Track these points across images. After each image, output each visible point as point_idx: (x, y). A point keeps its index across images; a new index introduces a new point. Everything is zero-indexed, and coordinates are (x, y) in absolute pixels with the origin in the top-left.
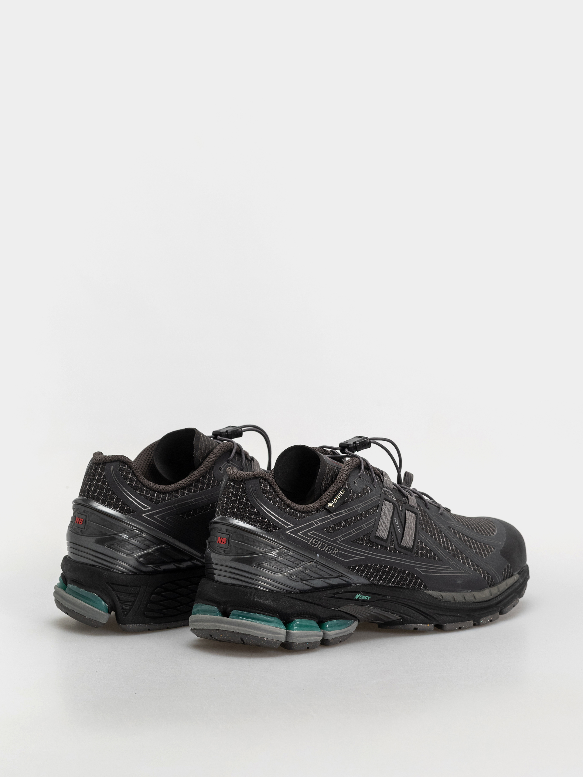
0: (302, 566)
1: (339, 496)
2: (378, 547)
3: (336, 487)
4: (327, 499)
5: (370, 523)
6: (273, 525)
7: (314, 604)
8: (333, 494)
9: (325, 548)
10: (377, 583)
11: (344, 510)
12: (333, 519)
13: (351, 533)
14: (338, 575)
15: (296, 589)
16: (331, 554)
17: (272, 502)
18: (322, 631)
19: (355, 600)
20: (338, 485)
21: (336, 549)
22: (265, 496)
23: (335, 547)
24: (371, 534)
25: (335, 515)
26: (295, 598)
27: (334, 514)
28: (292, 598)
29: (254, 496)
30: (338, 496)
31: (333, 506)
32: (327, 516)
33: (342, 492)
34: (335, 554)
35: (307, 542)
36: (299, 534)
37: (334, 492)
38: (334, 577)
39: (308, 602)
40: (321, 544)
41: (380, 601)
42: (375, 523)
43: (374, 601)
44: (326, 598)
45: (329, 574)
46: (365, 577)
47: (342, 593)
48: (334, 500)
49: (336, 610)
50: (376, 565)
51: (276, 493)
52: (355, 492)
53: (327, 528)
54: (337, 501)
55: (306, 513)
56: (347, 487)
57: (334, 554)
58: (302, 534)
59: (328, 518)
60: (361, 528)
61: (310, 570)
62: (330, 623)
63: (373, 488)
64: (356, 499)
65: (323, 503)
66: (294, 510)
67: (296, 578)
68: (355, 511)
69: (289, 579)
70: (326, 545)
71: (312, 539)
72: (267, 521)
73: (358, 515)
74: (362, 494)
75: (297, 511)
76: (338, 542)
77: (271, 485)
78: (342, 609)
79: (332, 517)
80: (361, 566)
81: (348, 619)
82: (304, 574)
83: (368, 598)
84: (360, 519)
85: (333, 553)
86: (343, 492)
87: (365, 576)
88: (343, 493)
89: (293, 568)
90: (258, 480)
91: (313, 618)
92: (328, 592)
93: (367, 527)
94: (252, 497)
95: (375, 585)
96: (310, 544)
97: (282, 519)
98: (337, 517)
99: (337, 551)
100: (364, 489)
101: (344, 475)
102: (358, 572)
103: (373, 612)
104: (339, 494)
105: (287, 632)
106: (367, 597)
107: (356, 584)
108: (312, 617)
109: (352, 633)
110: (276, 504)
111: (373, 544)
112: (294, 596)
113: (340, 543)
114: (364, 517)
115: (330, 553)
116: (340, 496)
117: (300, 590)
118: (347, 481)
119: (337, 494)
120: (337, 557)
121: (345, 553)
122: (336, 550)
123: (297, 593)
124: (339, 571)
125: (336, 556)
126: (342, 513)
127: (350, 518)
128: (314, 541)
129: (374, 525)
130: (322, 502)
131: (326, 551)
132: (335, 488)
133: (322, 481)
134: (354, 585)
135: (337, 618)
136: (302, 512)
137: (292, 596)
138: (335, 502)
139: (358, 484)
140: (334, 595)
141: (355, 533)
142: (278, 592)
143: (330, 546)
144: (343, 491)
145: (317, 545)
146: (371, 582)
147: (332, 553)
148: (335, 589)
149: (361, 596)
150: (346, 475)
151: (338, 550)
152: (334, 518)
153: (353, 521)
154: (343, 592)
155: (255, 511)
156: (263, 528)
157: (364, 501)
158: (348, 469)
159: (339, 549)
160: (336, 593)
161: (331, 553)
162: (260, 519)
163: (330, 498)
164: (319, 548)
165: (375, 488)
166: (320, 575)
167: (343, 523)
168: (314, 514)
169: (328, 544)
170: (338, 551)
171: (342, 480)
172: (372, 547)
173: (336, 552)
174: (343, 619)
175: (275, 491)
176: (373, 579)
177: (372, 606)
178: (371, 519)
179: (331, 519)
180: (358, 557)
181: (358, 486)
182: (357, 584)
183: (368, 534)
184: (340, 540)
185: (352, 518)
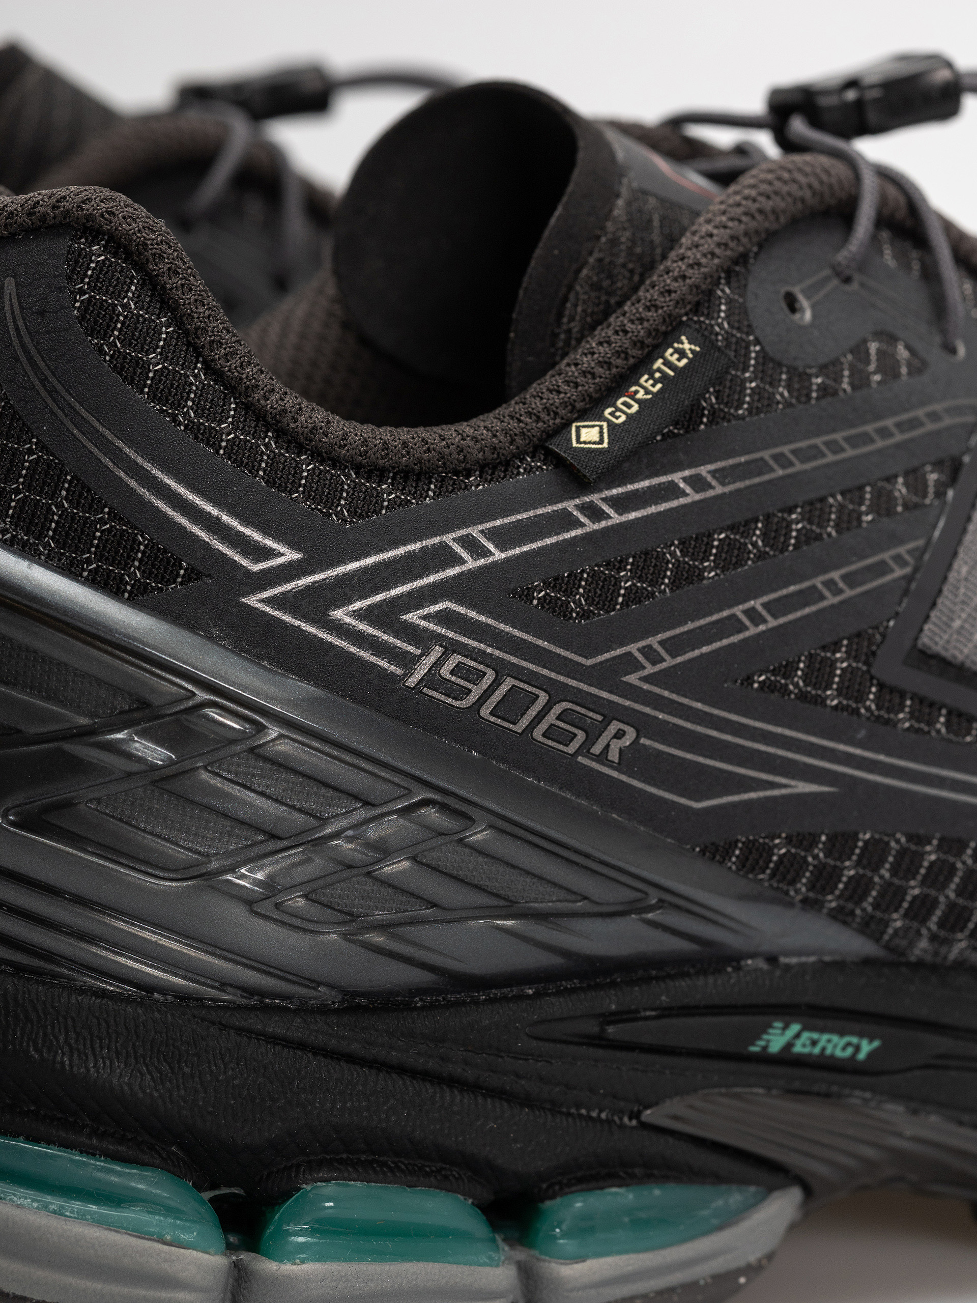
0: (350, 833)
1: (657, 375)
2: (931, 723)
3: (641, 320)
4: (571, 393)
5: (881, 569)
6: (151, 545)
7: (452, 1082)
8: (619, 362)
9: (532, 712)
10: (936, 954)
11: (687, 473)
12: (603, 524)
13: (733, 625)
14: (634, 895)
15: (319, 984)
16: (580, 759)
17: (153, 397)
18: (520, 1254)
19: (765, 1058)
20: (657, 307)
21: (614, 726)
22: (101, 351)
23: (611, 713)
24: (884, 636)
25: (621, 504)
26: (302, 1046)
27: (615, 491)
28: (274, 1040)
29: (26, 352)
30: (651, 376)
31: (601, 442)
32: (559, 506)
33: (677, 351)
34: (614, 756)
35: (399, 672)
36: (338, 614)
37: (622, 353)
38: (597, 909)
39: (401, 1070)
40: (504, 689)
41: (947, 1068)
42: (916, 570)
43: (909, 1069)
44: (534, 1043)
45: (561, 887)
46: (841, 916)
47: (666, 1012)
48: (619, 403)
49: (622, 1127)
50: (920, 840)
51: (187, 333)
52: (780, 365)
53: (555, 583)
54: (635, 407)
55: (406, 478)
56: (721, 321)
57: (602, 757)
58: (360, 615)
59: (567, 521)
60: (810, 596)
61: (414, 859)
62: (579, 1204)
63: (934, 355)
64: (788, 405)
65: (538, 419)
66: (318, 455)
67: (315, 911)
68: (770, 482)
69: (257, 914)
70: (543, 698)
71: (437, 651)
72: (111, 519)
73: (791, 511)
74: (838, 379)
75: (336, 462)
76: (632, 679)
77: (151, 283)
78: (676, 1118)
79: (595, 513)
80: (806, 841)
81: (717, 1179)
82: (369, 886)
83: (858, 1048)
84: (807, 538)
85: (597, 749)
86: (682, 354)
87: (840, 909)
88: (684, 361)
89: (285, 843)
90: (63, 245)
91: (446, 1177)
92: (556, 1006)
93: (859, 590)
94: (17, 359)
95: (919, 965)
96: (417, 689)
97: (215, 512)
98: (633, 515)
99: (627, 741)
100: (860, 351)
101: (709, 245)
102: (793, 882)
103: (900, 1135)
104: (659, 363)
105: (236, 1265)
106: (849, 1044)
107: (772, 959)
108: (439, 1171)
109: (752, 1270)
110: (178, 406)
111: (897, 700)
112: (296, 1029)
113: (646, 686)
114: (837, 526)
115: (571, 749)
116: (664, 378)
117: (344, 992)
118: (728, 283)
119: (642, 365)
120: (624, 778)
121: (689, 756)
122: (620, 735)
123: (323, 1010)
124: (633, 869)
125: (615, 774)
126: (672, 491)
127: (732, 528)
128: (451, 664)
129: (909, 579)
130: (529, 414)
131: (544, 735)
132: (629, 326)
133: (570, 288)
134: (762, 964)
135: (632, 1176)
136: (377, 472)
137: (280, 1031)
138: (623, 418)
139: (814, 316)
140: (596, 1029)
141: (762, 627)
142: (183, 998)
143: (569, 705)
144: (687, 346)
145: (473, 697)
146: (887, 947)
147: (584, 749)
148: (613, 984)
149: (806, 1035)
150: (719, 245)
151: (631, 734)
152: (610, 523)
153: (755, 545)
154: (671, 1008)
155: (30, 452)
156: (82, 562)
157: (853, 426)
158: (746, 214)
159: (643, 725)
160: (612, 1014)
161: (578, 752)
162: (60, 506)
163: (589, 385)
164: (485, 712)
165: (953, 351)
166: (497, 896)
167: (673, 554)
168: (466, 488)
169: (557, 693)
170: (636, 742)
171: (684, 277)
172: (887, 722)
173: (616, 746)
174: (678, 1180)
175: (178, 320)
176: (906, 930)
177: (895, 1096)
178: (895, 540)
179: (582, 525)
180: (784, 781)
181: (813, 324)
182: (783, 960)
183: (859, 635)
184: (650, 669)
185: (747, 523)
